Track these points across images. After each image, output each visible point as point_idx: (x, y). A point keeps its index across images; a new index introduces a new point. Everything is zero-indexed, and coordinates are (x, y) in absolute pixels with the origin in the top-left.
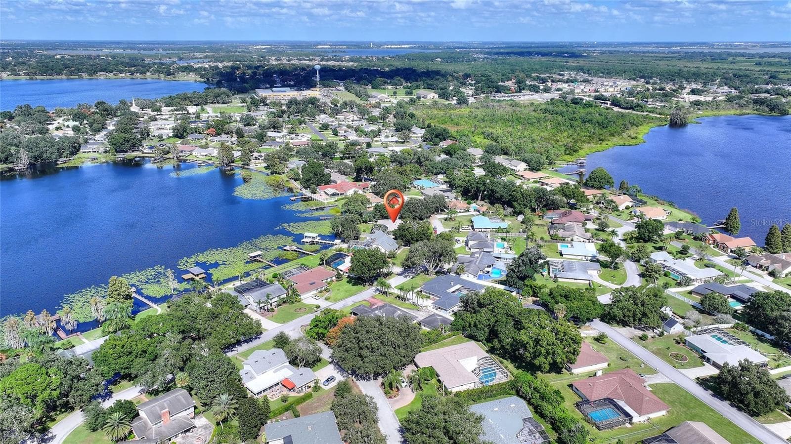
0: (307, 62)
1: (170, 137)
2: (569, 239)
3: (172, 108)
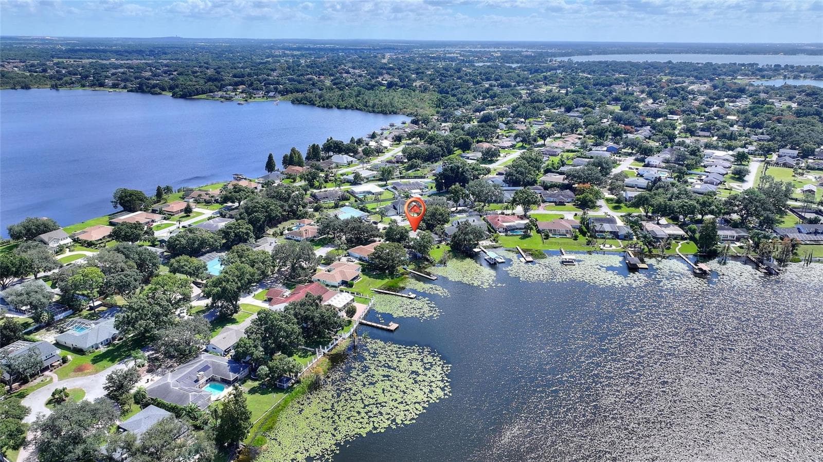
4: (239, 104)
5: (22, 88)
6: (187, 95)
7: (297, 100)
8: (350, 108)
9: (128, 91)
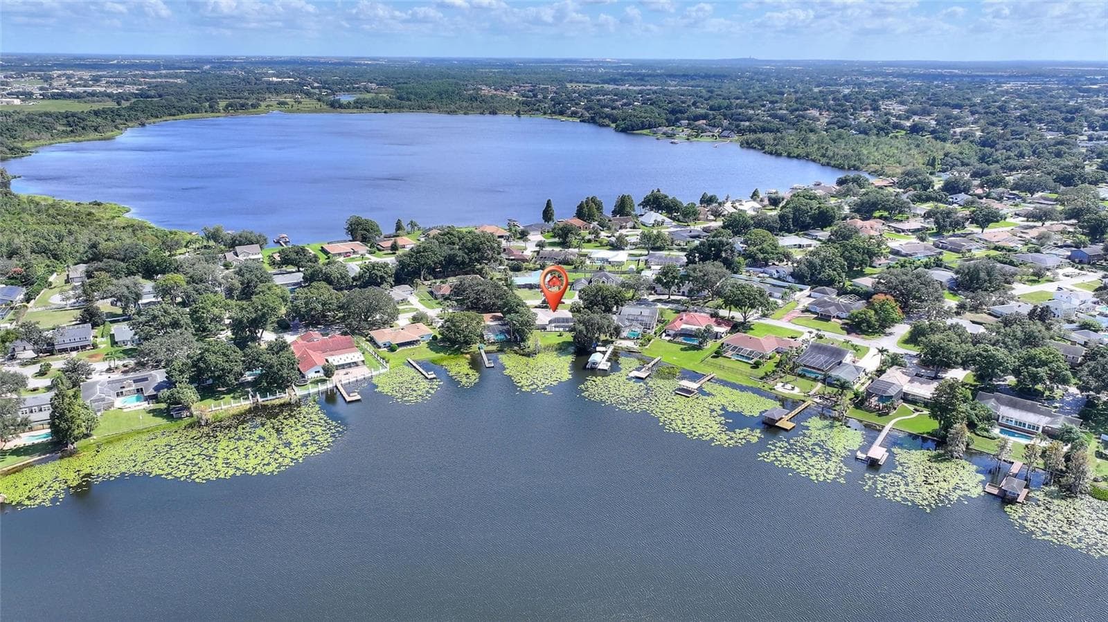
4: (672, 143)
5: (490, 113)
6: (629, 128)
7: (747, 143)
8: (803, 158)
9: (580, 121)
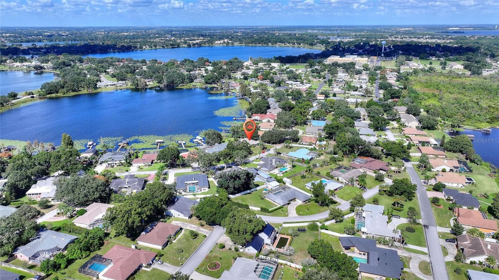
0: (415, 40)
1: (241, 79)
2: (336, 178)
3: (264, 63)
